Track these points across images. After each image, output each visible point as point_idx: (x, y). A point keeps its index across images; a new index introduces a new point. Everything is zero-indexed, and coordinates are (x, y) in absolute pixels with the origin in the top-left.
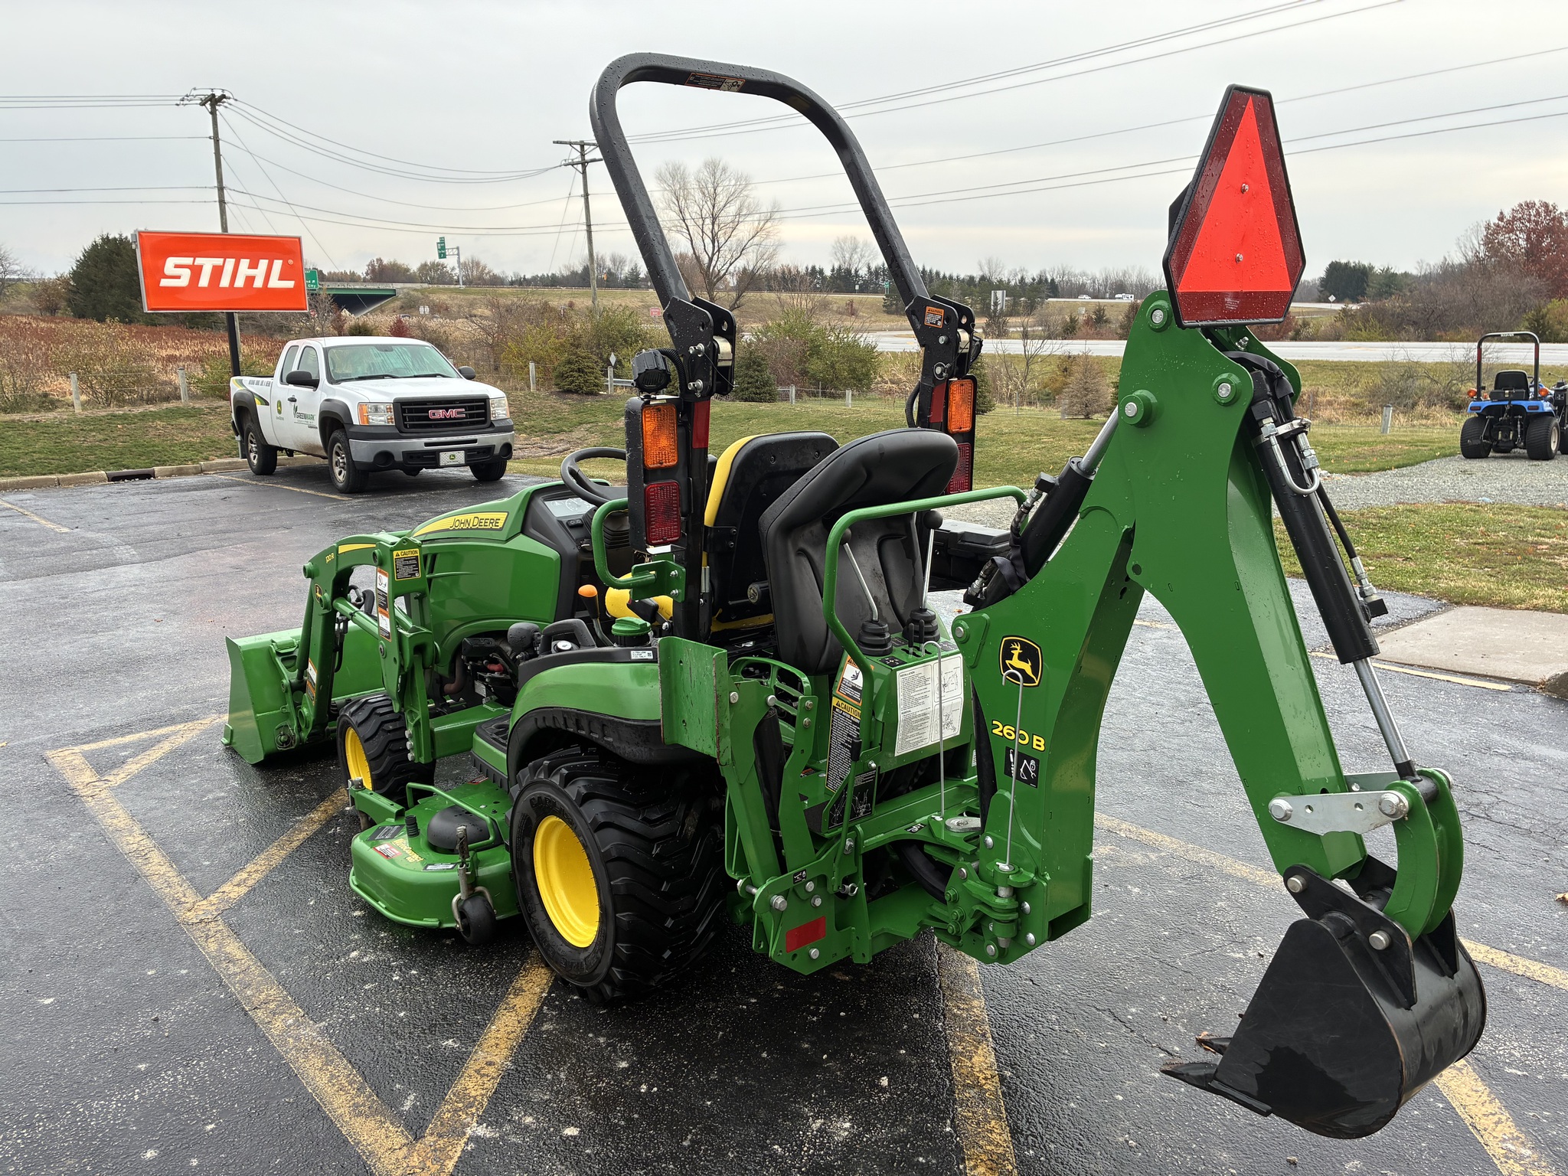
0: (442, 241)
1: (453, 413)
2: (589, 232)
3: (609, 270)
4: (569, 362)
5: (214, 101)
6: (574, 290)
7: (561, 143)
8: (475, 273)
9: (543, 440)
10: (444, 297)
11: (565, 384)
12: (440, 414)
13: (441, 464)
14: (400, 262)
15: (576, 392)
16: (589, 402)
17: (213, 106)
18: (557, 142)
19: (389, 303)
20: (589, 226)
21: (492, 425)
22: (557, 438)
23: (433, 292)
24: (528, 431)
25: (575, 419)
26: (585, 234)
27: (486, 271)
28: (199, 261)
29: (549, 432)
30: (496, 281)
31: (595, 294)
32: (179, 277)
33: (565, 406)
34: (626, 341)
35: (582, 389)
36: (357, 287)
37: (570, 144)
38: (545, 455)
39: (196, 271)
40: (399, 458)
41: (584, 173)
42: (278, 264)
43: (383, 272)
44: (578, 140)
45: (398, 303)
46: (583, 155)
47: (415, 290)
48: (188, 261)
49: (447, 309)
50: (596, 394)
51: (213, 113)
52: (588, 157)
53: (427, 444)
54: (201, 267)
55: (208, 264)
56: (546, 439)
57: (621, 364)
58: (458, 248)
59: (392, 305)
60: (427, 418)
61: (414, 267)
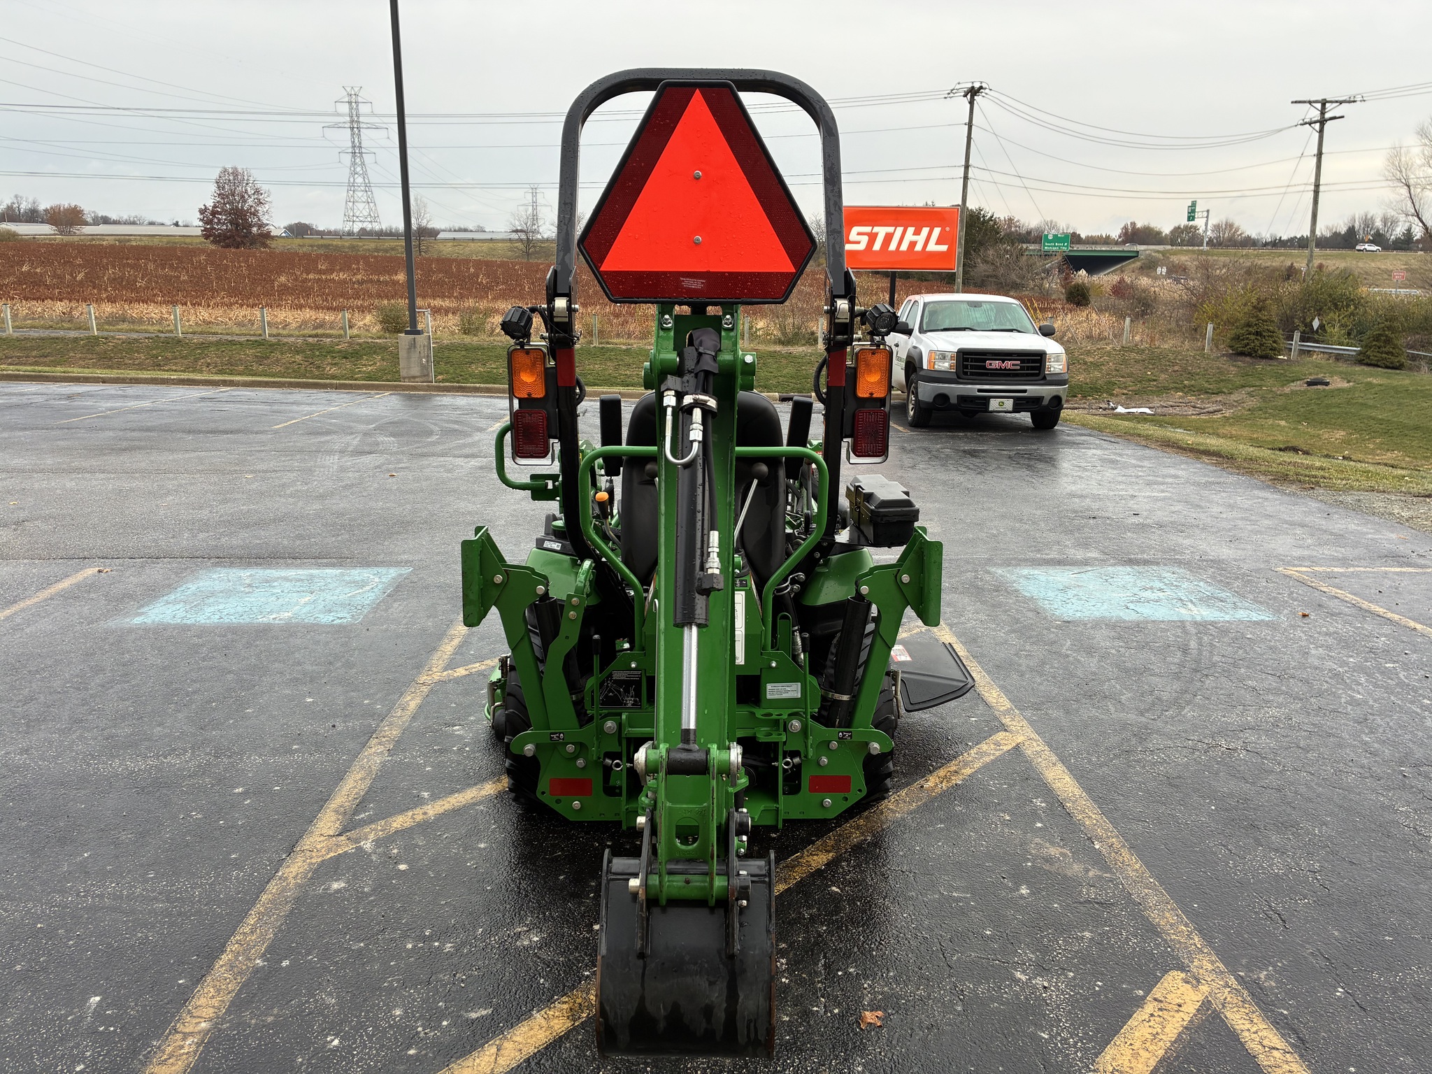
0: (1194, 204)
1: (1008, 364)
2: (1316, 192)
3: (1378, 230)
4: (1249, 325)
5: (973, 92)
6: (1328, 252)
7: (1300, 102)
8: (1226, 235)
9: (1198, 399)
10: (1183, 258)
11: (1238, 346)
12: (996, 364)
13: (990, 409)
14: (1152, 225)
15: (1249, 355)
16: (1260, 366)
17: (972, 97)
18: (1296, 102)
19: (1130, 264)
20: (1317, 186)
21: (1044, 378)
22: (1214, 399)
23: (1175, 253)
24: (1186, 390)
25: (1238, 381)
26: (1311, 195)
27: (1239, 233)
28: (876, 229)
29: (1207, 393)
30: (1249, 242)
31: (1311, 256)
32: (859, 243)
33: (1232, 370)
34: (1336, 306)
35: (1256, 352)
36: (1104, 249)
37: (1310, 102)
38: (1193, 414)
39: (872, 237)
40: (954, 400)
41: (1321, 131)
42: (937, 231)
43: (1135, 235)
44: (1320, 98)
45: (1138, 264)
46: (1323, 113)
47: (1158, 252)
48: (867, 229)
49: (1185, 269)
50: (1271, 358)
51: (971, 103)
52: (1327, 116)
53: (980, 391)
54: (876, 234)
55: (882, 231)
56: (1201, 398)
57: (1325, 331)
58: (1208, 211)
59: (1133, 265)
60: (984, 368)
61: (1166, 230)
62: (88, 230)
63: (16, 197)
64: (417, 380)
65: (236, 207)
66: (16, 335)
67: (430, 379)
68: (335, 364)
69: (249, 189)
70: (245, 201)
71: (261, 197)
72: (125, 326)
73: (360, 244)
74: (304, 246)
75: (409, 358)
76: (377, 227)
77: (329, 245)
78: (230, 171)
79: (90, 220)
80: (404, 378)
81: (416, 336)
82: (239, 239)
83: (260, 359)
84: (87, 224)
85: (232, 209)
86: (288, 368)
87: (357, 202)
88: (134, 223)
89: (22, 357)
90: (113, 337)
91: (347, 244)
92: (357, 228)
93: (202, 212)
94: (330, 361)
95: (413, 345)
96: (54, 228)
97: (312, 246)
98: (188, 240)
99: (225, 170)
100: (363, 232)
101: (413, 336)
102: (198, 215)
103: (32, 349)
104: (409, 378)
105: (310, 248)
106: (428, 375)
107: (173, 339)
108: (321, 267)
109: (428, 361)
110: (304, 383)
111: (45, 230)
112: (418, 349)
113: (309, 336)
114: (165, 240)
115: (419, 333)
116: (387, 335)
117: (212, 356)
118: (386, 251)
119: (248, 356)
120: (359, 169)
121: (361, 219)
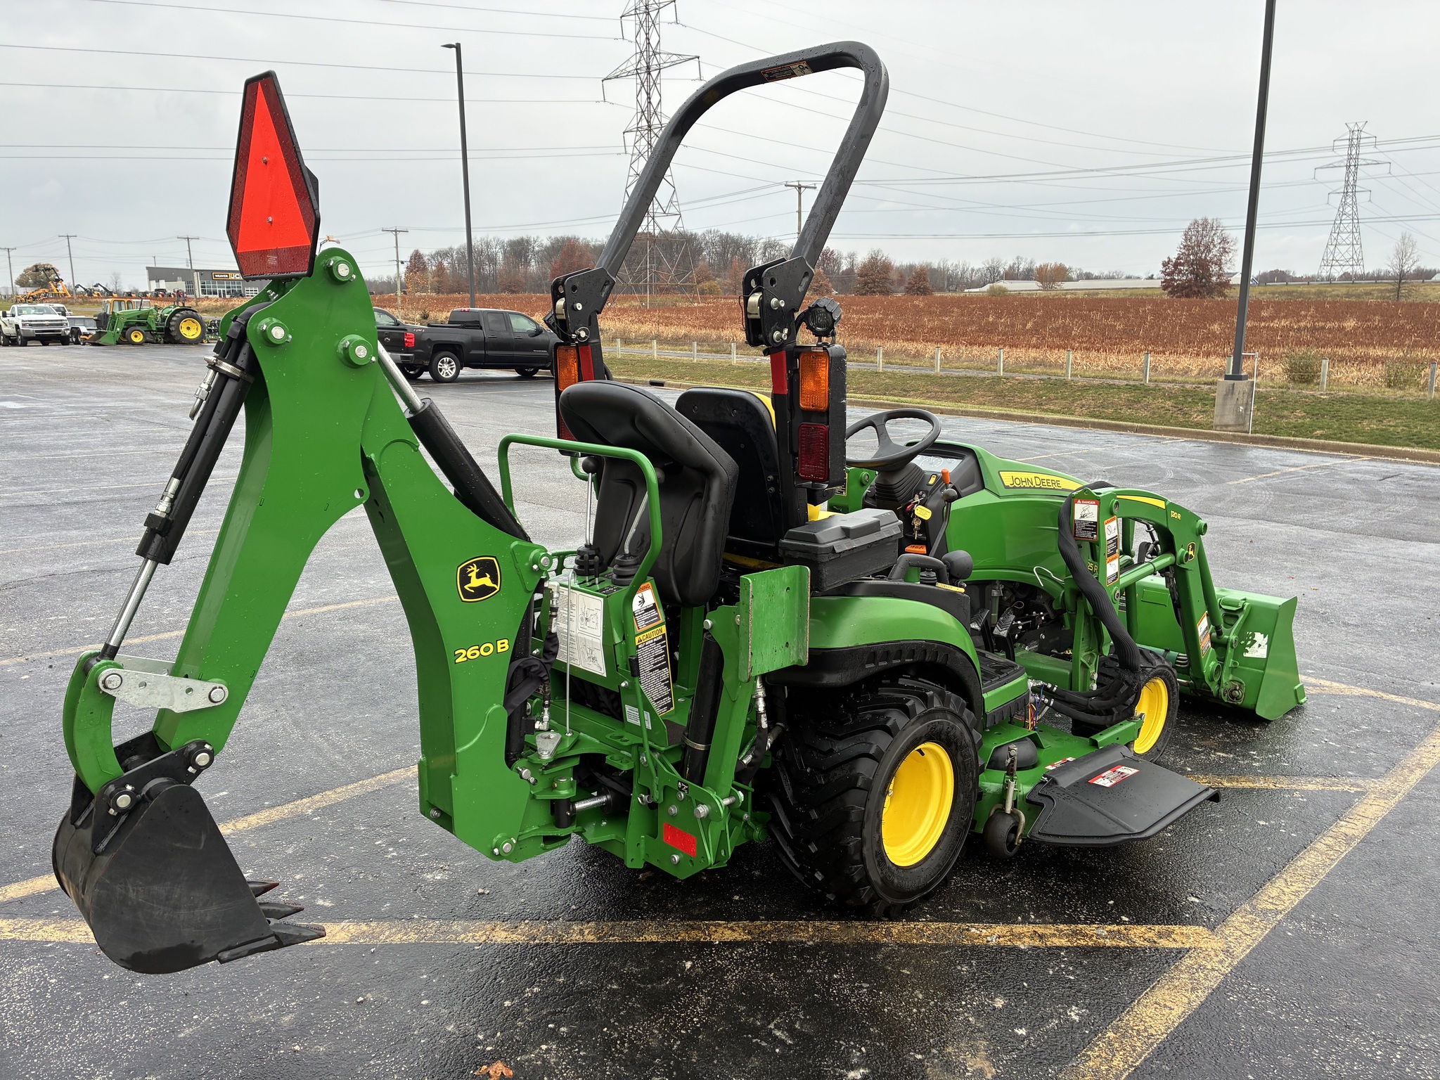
62: (1067, 285)
63: (1018, 258)
64: (1229, 428)
65: (1200, 257)
66: (942, 373)
67: (1246, 429)
68: (1204, 412)
69: (1216, 239)
70: (1210, 251)
71: (1226, 246)
72: (1039, 369)
73: (1330, 289)
74: (1264, 294)
75: (1224, 405)
76: (1359, 270)
77: (1293, 292)
78: (1200, 222)
79: (1074, 276)
80: (1216, 426)
81: (1236, 382)
82: (1196, 289)
83: (1130, 404)
84: (1070, 280)
85: (1196, 259)
86: (1154, 413)
87: (1340, 244)
88: (1112, 278)
89: (938, 392)
90: (1013, 378)
91: (1313, 290)
92: (1337, 272)
93: (1165, 264)
94: (1200, 408)
95: (1232, 390)
96: (1040, 284)
97: (1273, 293)
98: (1149, 292)
99: (1196, 222)
100: (1346, 276)
101: (1232, 382)
102: (1161, 268)
103: (948, 385)
104: (1221, 426)
105: (1271, 296)
106: (1243, 424)
107: (1061, 381)
108: (1264, 314)
109: (1246, 410)
110: (1106, 424)
111: (1033, 286)
112: (1236, 396)
113: (1205, 384)
114: (1129, 292)
115: (1240, 378)
116: (1291, 385)
117: (1088, 399)
118: (1359, 296)
119: (1121, 400)
120: (1348, 210)
121: (1341, 262)
